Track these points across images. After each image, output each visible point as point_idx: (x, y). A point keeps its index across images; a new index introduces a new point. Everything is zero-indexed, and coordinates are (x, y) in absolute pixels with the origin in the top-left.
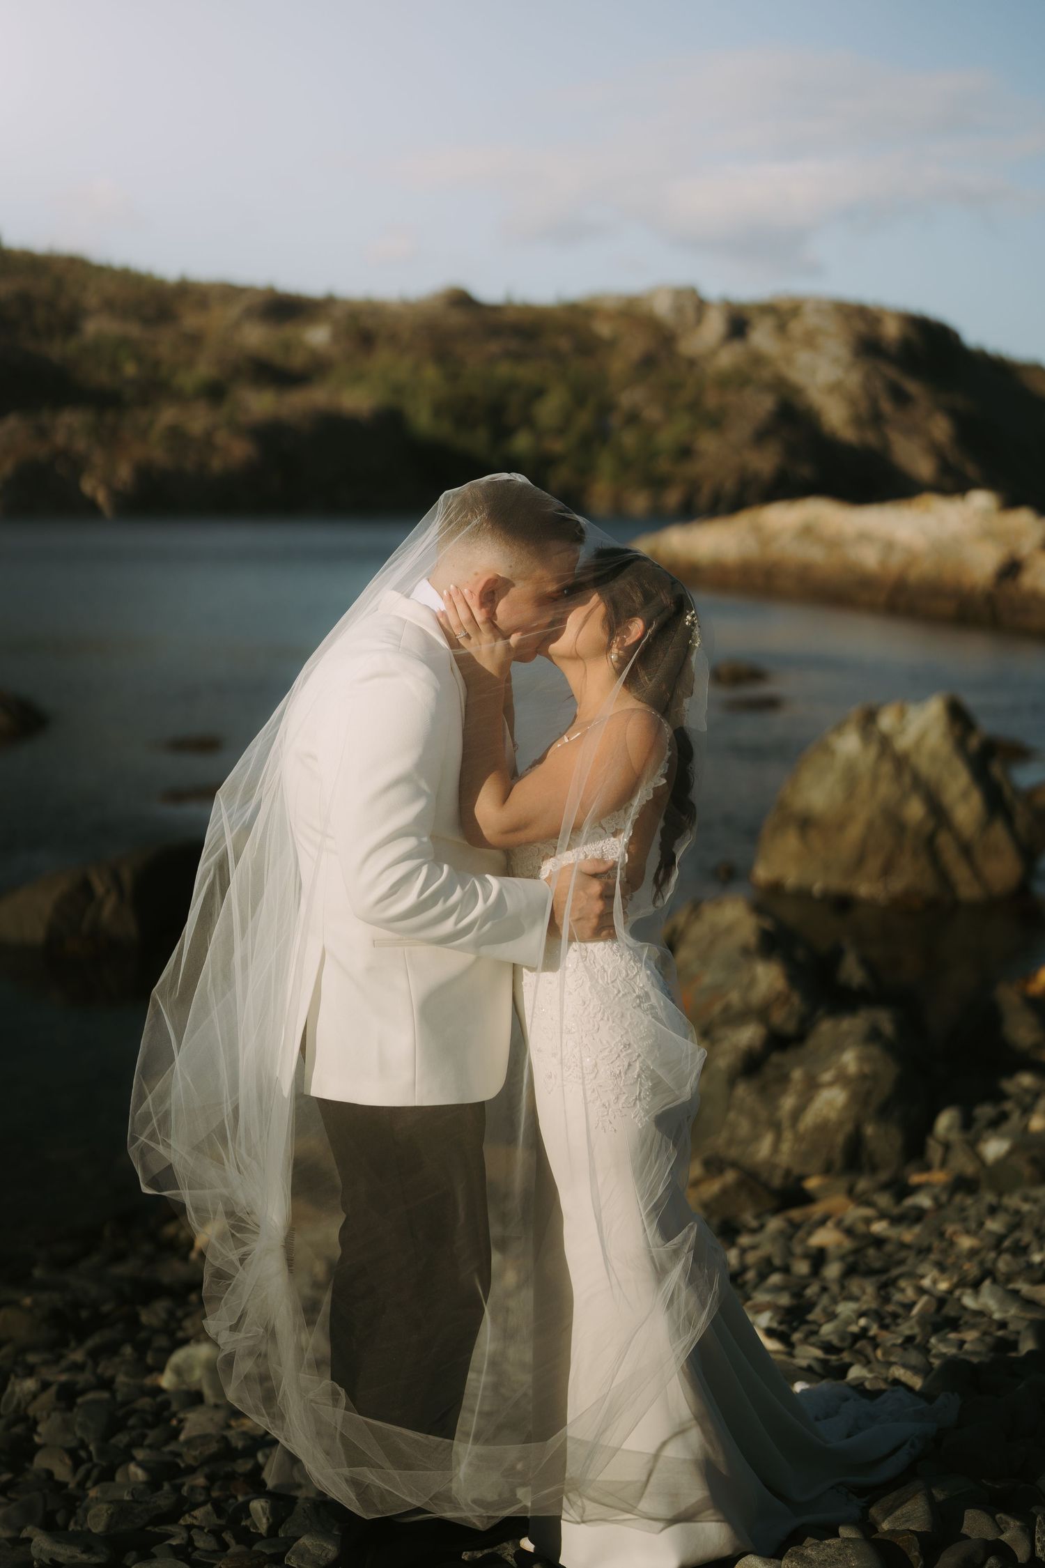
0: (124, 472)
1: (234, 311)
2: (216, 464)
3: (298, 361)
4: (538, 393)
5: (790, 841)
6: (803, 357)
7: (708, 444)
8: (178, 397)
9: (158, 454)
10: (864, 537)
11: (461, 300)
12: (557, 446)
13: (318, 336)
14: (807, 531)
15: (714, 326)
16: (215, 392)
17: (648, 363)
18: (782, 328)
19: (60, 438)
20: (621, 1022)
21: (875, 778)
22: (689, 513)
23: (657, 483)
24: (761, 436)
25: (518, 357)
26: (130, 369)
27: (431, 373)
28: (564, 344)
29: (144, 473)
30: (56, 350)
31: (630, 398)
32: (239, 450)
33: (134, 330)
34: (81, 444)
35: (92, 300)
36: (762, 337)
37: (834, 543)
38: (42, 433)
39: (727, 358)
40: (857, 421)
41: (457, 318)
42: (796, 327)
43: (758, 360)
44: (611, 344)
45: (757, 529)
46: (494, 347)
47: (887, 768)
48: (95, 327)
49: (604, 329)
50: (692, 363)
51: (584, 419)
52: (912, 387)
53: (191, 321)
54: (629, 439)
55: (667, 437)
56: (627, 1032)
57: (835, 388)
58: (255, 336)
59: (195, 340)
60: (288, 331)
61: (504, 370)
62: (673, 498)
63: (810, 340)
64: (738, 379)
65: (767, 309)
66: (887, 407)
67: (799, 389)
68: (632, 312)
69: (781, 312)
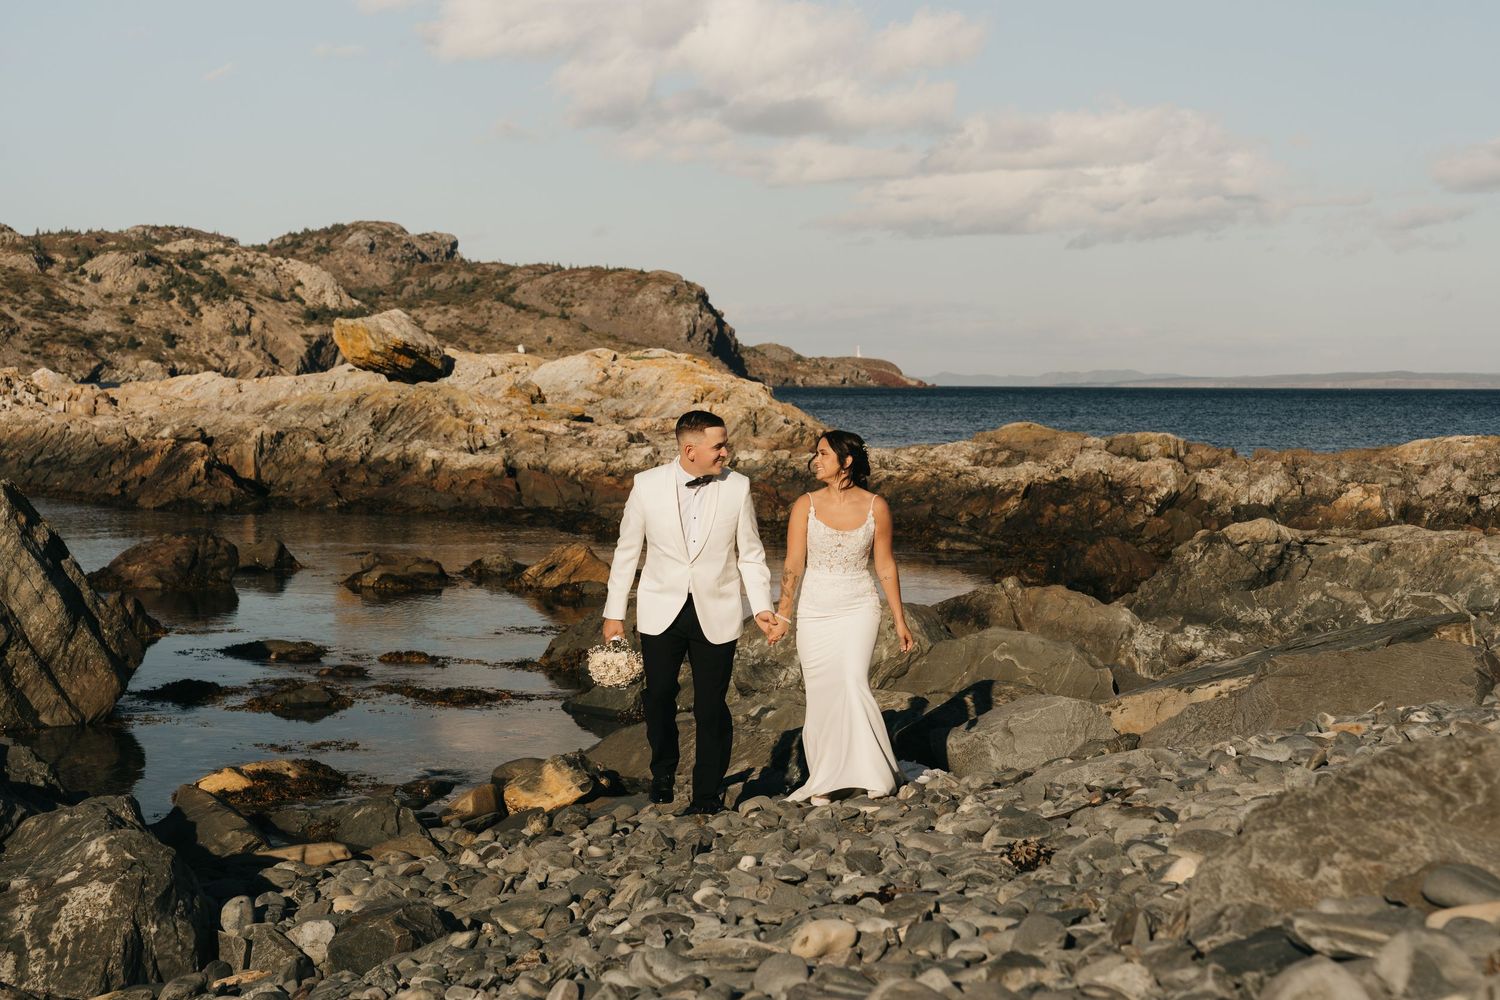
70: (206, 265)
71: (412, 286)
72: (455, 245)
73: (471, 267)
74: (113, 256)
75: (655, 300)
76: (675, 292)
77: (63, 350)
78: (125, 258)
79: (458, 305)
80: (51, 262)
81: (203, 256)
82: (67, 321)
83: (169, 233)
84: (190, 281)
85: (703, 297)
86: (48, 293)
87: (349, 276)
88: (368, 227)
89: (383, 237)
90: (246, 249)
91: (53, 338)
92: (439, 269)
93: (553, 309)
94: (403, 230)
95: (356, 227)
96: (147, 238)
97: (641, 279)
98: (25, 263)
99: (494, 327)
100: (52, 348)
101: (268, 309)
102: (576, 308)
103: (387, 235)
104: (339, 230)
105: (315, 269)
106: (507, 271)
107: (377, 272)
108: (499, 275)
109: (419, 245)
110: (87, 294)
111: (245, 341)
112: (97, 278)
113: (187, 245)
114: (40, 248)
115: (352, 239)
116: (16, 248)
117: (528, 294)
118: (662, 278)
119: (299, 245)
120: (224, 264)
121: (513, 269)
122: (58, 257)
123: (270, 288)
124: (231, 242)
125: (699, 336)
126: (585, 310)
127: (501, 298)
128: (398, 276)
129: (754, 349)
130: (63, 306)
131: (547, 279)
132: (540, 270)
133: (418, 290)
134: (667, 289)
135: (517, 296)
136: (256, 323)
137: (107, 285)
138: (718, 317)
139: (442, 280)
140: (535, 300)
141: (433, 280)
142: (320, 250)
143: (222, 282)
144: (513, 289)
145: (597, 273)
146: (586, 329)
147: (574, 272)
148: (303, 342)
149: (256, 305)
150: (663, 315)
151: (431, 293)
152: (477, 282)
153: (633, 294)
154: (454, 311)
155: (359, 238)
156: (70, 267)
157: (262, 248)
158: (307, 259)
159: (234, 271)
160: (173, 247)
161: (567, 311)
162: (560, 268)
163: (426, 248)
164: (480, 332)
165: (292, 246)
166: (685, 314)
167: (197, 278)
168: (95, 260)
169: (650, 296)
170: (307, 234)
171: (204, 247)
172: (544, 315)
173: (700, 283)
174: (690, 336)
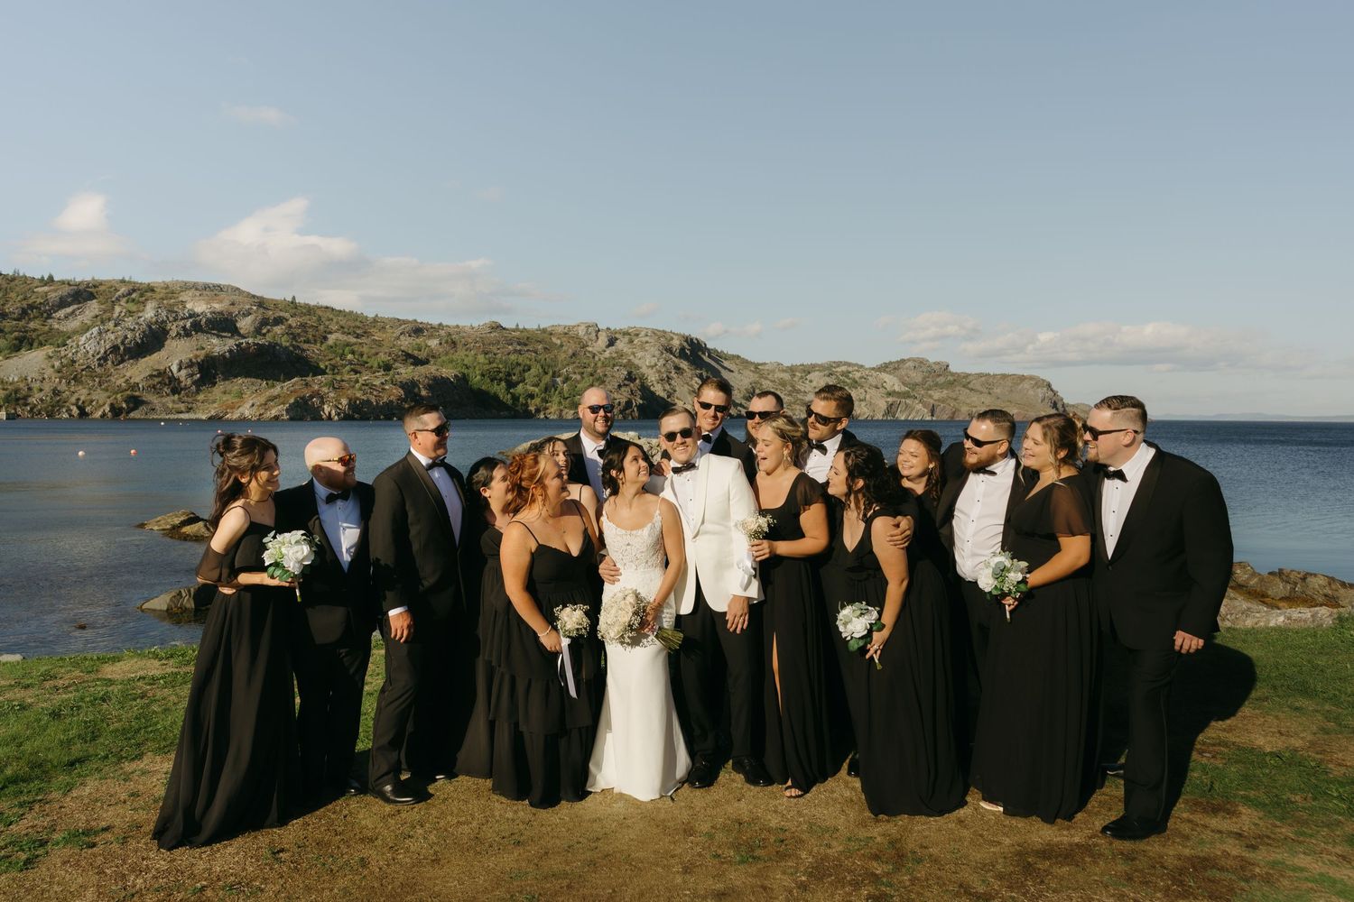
0: (344, 403)
1: (398, 332)
2: (385, 399)
3: (422, 355)
4: (527, 368)
6: (640, 354)
8: (370, 369)
9: (358, 395)
11: (497, 327)
12: (536, 390)
13: (433, 343)
15: (603, 340)
16: (387, 367)
17: (575, 355)
18: (630, 340)
19: (315, 388)
24: (622, 387)
25: (520, 352)
27: (482, 360)
29: (353, 402)
30: (317, 349)
31: (565, 371)
32: (396, 392)
33: (352, 340)
34: (325, 390)
35: (333, 327)
36: (621, 345)
38: (307, 385)
39: (606, 354)
40: (661, 381)
41: (494, 334)
42: (636, 340)
43: (621, 354)
44: (560, 346)
46: (509, 348)
48: (335, 338)
49: (557, 339)
50: (594, 355)
51: (547, 379)
52: (683, 365)
53: (378, 336)
54: (566, 388)
57: (652, 367)
58: (406, 343)
59: (379, 344)
60: (420, 340)
61: (513, 358)
63: (643, 347)
64: (611, 362)
65: (626, 333)
66: (673, 375)
67: (638, 368)
68: (568, 334)
69: (631, 335)
70: (851, 375)
71: (930, 382)
72: (948, 366)
73: (953, 374)
74: (817, 373)
75: (1028, 387)
76: (1036, 383)
77: (798, 407)
78: (822, 374)
79: (947, 389)
80: (794, 375)
81: (850, 372)
82: (800, 396)
83: (839, 364)
84: (844, 382)
85: (1049, 385)
86: (793, 386)
87: (906, 378)
88: (914, 360)
89: (920, 363)
90: (866, 369)
91: (794, 403)
92: (939, 375)
93: (985, 390)
94: (927, 361)
95: (909, 360)
96: (832, 366)
97: (1022, 378)
98: (786, 376)
99: (960, 398)
100: (794, 407)
101: (873, 391)
102: (995, 390)
103: (921, 362)
104: (903, 361)
105: (892, 377)
106: (967, 376)
107: (917, 377)
108: (964, 377)
109: (933, 366)
110: (807, 387)
111: (863, 404)
112: (811, 381)
113: (844, 368)
114: (792, 370)
115: (907, 365)
116: (784, 371)
117: (976, 384)
118: (1031, 378)
119: (887, 367)
120: (857, 375)
121: (970, 375)
122: (797, 374)
123: (874, 384)
124: (862, 366)
125: (1046, 401)
126: (998, 391)
127: (964, 386)
128: (924, 378)
129: (1073, 406)
130: (798, 391)
131: (983, 379)
132: (980, 375)
133: (932, 384)
134: (1033, 382)
135: (970, 386)
136: (868, 397)
137: (814, 384)
138: (1055, 394)
139: (941, 380)
140: (978, 387)
141: (938, 380)
142: (895, 369)
143: (856, 382)
144: (969, 383)
145: (1004, 376)
146: (998, 398)
147: (995, 375)
148: (885, 404)
149: (868, 390)
150: (1031, 392)
151: (936, 385)
152: (955, 380)
153: (1018, 384)
154: (946, 392)
155: (910, 364)
156: (802, 378)
157: (873, 369)
158: (889, 373)
159: (861, 378)
160: (839, 369)
161: (991, 391)
162: (989, 374)
163: (936, 367)
164: (955, 400)
165: (884, 368)
166: (1041, 392)
167: (848, 381)
168: (811, 375)
169: (1026, 385)
170: (891, 363)
171: (850, 369)
172: (981, 393)
173: (1048, 380)
174: (1043, 400)
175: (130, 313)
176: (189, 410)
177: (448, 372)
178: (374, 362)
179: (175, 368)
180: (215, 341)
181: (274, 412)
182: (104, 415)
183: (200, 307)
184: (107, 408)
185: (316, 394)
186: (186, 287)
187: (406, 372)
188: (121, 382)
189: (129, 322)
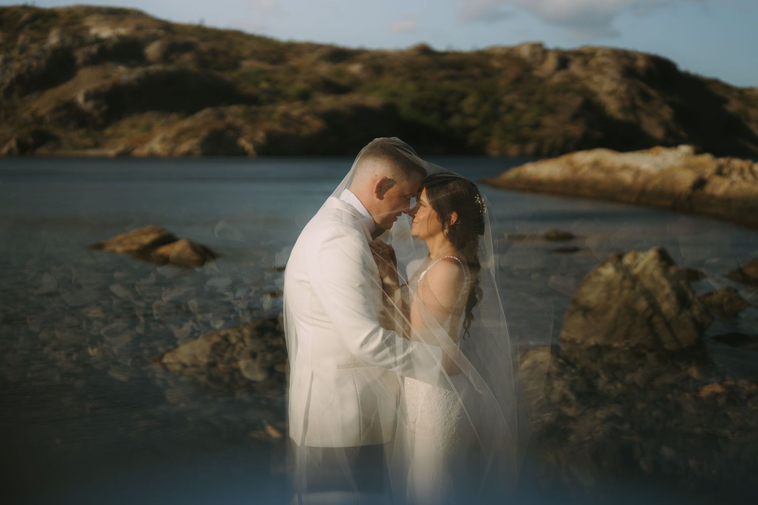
0: (260, 136)
1: (315, 56)
2: (306, 131)
3: (344, 81)
4: (463, 96)
5: (578, 320)
6: (597, 78)
7: (548, 121)
8: (286, 98)
9: (276, 127)
10: (625, 168)
11: (425, 50)
12: (472, 122)
13: (355, 68)
14: (596, 164)
15: (551, 63)
16: (304, 97)
17: (518, 81)
18: (585, 64)
19: (229, 119)
20: (448, 407)
21: (622, 289)
22: (539, 156)
23: (523, 141)
24: (575, 117)
25: (453, 78)
26: (264, 85)
27: (411, 86)
28: (476, 71)
29: (270, 135)
30: (229, 76)
31: (508, 99)
32: (316, 125)
33: (266, 66)
34: (240, 122)
35: (246, 52)
36: (575, 68)
37: (610, 170)
38: (221, 117)
39: (557, 78)
40: (623, 109)
41: (423, 59)
42: (593, 63)
43: (574, 79)
44: (499, 71)
45: (571, 163)
46: (442, 73)
47: (627, 283)
48: (248, 65)
49: (497, 64)
50: (541, 80)
51: (486, 108)
52: (652, 92)
53: (294, 62)
54: (508, 118)
55: (528, 118)
56: (450, 413)
57: (612, 93)
58: (325, 69)
59: (295, 70)
60: (340, 66)
61: (447, 84)
62: (531, 148)
63: (600, 69)
64: (564, 89)
65: (578, 54)
66: (639, 102)
67: (594, 94)
68: (510, 55)
69: (585, 56)
175: (33, 40)
176: (97, 145)
177: (374, 100)
178: (292, 90)
179: (80, 99)
180: (122, 69)
181: (185, 147)
182: (10, 152)
183: (105, 32)
184: (13, 144)
185: (230, 127)
186: (90, 11)
187: (327, 102)
188: (26, 115)
189: (34, 49)
